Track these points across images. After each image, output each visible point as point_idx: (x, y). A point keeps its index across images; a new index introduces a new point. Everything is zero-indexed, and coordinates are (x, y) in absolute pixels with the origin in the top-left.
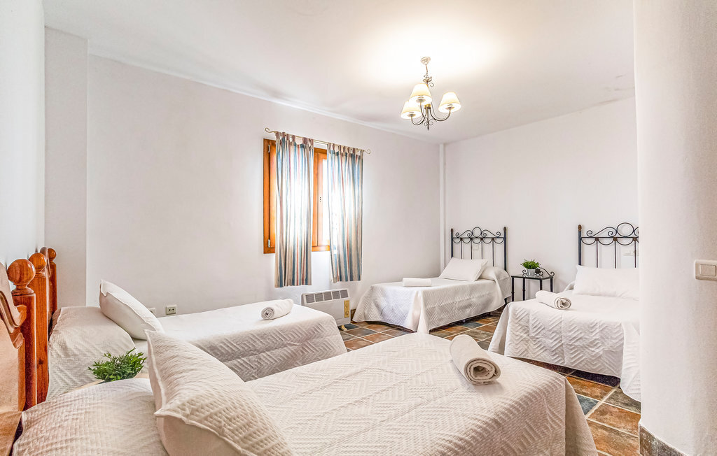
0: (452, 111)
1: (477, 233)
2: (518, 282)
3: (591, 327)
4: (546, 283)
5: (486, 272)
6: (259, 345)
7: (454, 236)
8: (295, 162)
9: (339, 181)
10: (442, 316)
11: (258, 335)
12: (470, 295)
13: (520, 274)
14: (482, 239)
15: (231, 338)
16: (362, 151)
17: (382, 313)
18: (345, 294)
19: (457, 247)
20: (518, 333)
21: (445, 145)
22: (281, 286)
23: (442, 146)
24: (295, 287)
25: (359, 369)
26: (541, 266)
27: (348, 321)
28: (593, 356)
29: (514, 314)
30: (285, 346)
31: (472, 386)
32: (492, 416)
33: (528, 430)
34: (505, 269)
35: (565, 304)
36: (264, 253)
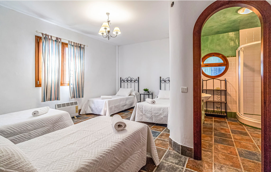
0: (118, 34)
1: (129, 79)
2: (142, 96)
3: (160, 109)
4: (151, 96)
5: (132, 93)
6: (29, 128)
7: (122, 80)
8: (52, 47)
9: (74, 57)
10: (115, 110)
11: (29, 123)
12: (126, 101)
13: (143, 93)
14: (131, 81)
15: (13, 126)
16: (84, 46)
17: (92, 110)
18: (76, 103)
19: (122, 84)
20: (140, 113)
21: (118, 46)
22: (44, 101)
23: (117, 47)
24: (52, 101)
25: (75, 131)
26: (149, 90)
27: (77, 114)
28: (161, 118)
29: (139, 107)
30: (44, 127)
31: (117, 132)
32: (121, 140)
33: (134, 143)
34: (138, 92)
35: (154, 102)
36: (36, 87)
